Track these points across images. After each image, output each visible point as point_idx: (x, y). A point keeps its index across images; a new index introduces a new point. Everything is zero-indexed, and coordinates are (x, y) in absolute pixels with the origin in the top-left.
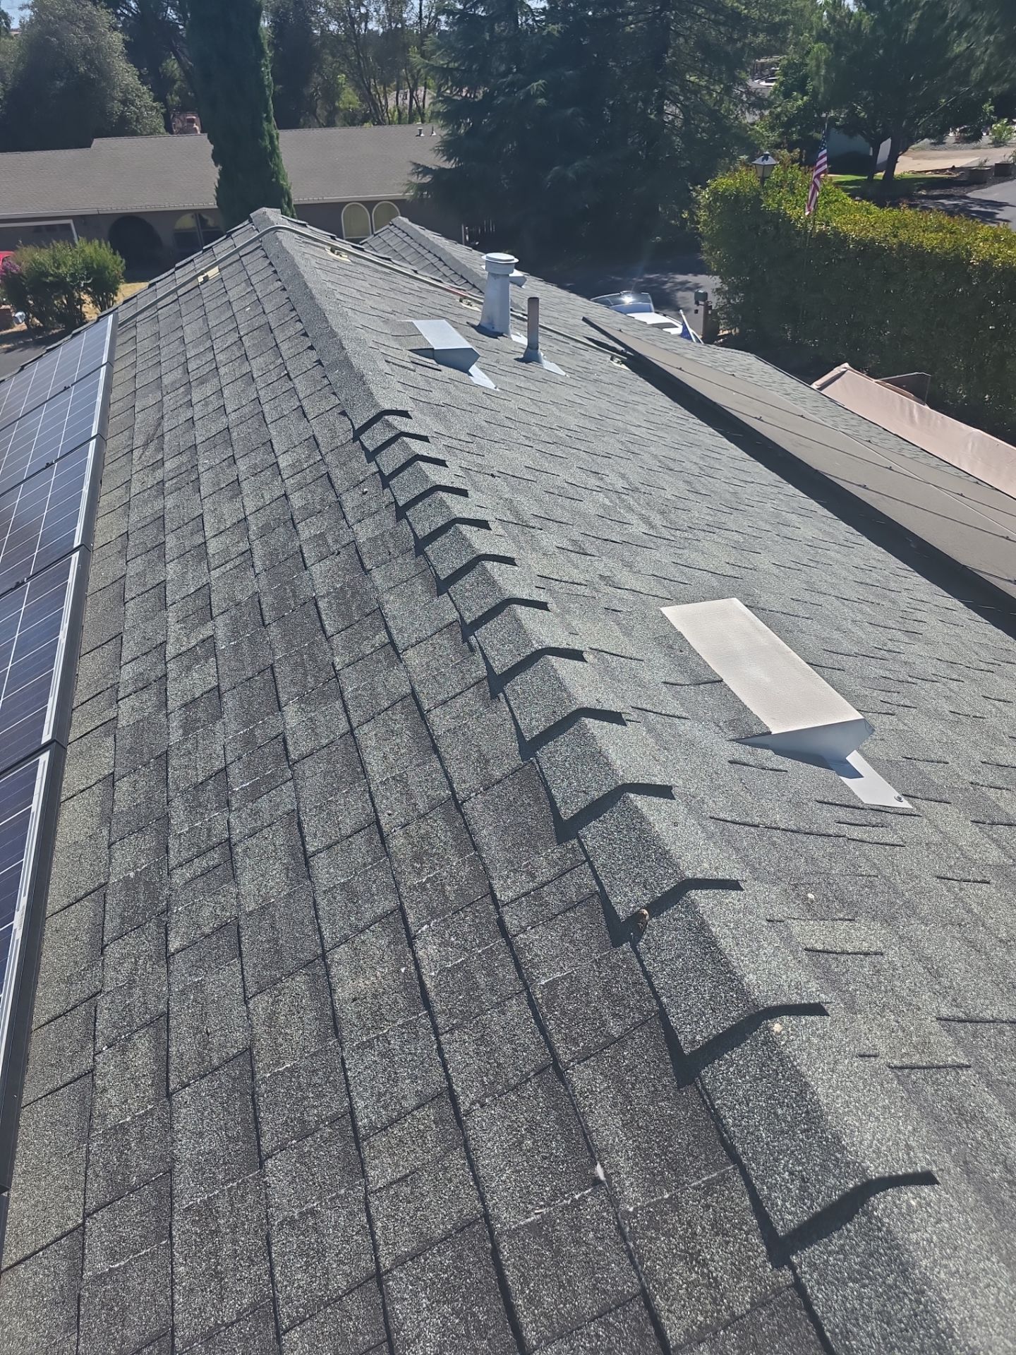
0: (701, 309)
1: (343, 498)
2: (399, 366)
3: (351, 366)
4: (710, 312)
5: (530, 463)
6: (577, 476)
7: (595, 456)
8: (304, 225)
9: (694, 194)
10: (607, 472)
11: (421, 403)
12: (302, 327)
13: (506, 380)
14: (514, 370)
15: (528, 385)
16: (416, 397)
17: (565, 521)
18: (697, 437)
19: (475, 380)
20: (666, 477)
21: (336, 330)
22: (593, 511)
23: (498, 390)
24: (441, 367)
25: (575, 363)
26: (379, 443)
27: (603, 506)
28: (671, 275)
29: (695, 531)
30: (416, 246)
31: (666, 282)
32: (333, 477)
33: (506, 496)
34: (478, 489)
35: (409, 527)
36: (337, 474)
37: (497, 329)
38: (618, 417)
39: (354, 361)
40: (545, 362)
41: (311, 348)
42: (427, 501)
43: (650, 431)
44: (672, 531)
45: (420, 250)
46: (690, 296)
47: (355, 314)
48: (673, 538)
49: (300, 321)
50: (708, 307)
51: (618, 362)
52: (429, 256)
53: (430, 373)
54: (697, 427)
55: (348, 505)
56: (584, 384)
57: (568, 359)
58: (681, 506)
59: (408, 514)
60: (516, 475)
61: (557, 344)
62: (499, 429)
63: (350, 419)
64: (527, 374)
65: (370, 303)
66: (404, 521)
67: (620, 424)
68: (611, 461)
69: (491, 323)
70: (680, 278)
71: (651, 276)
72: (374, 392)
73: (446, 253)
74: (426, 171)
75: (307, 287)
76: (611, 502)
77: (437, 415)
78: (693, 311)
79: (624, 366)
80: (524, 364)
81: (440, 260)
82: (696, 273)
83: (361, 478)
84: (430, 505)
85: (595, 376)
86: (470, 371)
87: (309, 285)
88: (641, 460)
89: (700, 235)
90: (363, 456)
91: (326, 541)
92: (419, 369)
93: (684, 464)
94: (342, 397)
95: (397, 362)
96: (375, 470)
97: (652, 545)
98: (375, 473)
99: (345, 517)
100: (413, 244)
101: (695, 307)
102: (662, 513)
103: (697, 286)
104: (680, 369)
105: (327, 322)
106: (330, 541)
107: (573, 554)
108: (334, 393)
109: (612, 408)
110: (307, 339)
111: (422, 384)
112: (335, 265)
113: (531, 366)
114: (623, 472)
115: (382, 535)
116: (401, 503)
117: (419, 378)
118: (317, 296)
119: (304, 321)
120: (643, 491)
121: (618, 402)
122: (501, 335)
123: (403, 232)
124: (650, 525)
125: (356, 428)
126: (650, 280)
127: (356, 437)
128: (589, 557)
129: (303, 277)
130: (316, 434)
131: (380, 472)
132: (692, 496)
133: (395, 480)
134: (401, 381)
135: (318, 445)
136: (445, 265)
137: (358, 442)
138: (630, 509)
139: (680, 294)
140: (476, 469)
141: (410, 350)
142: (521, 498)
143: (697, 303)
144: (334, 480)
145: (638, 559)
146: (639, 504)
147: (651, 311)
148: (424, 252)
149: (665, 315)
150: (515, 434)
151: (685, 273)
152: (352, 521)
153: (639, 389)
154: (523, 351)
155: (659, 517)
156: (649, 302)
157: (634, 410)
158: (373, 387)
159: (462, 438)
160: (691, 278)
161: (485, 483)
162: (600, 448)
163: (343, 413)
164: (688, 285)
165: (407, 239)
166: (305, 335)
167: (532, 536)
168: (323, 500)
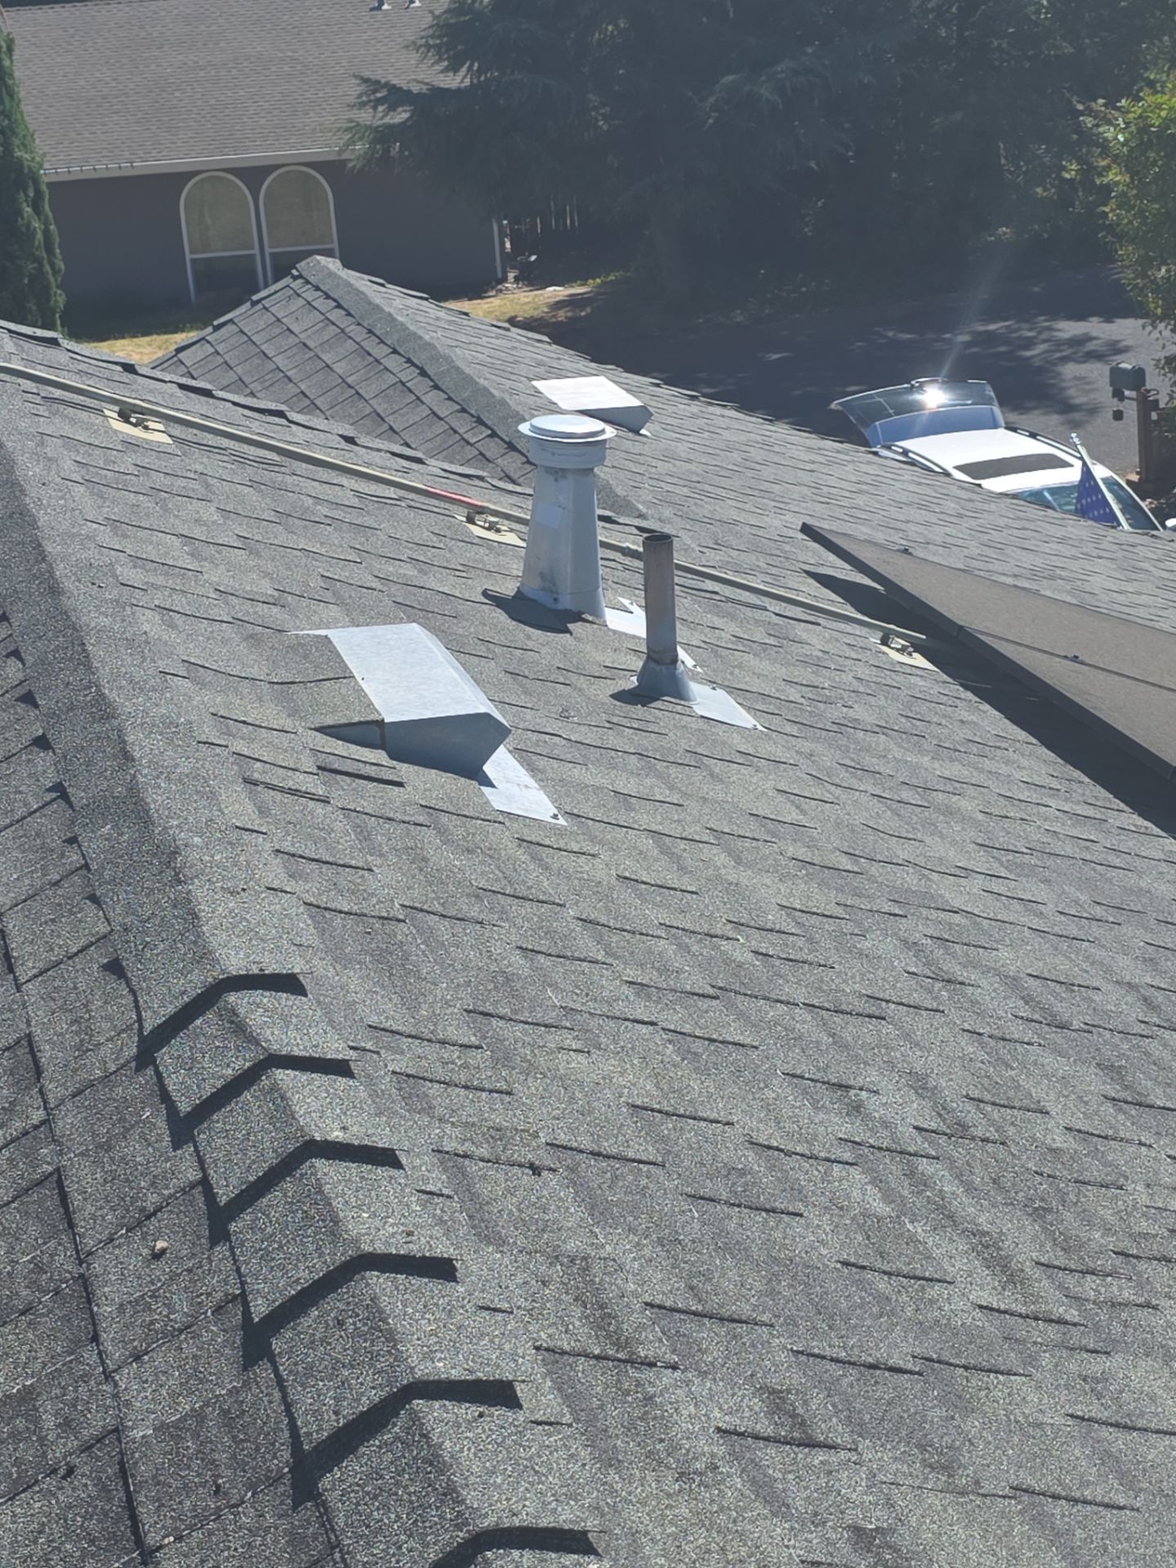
0: (1131, 410)
1: (97, 1267)
2: (282, 790)
3: (143, 817)
4: (1154, 416)
5: (646, 1091)
6: (786, 1112)
7: (838, 1019)
8: (54, 342)
9: (1089, 122)
10: (872, 1076)
11: (338, 920)
12: (21, 676)
13: (589, 779)
14: (612, 739)
15: (649, 785)
16: (323, 901)
17: (745, 1310)
18: (1132, 880)
19: (497, 799)
20: (1049, 1060)
21: (112, 695)
22: (830, 1253)
23: (562, 821)
24: (405, 771)
25: (782, 672)
26: (208, 1091)
27: (867, 1222)
28: (1042, 321)
29: (1142, 1266)
30: (358, 333)
31: (1029, 343)
32: (71, 1187)
33: (572, 1246)
34: (488, 1235)
35: (277, 1395)
36: (84, 1178)
37: (566, 602)
38: (903, 852)
39: (156, 799)
40: (697, 689)
41: (42, 743)
42: (333, 1304)
43: (996, 886)
44: (1070, 1281)
45: (370, 344)
46: (1098, 373)
47: (172, 626)
48: (1073, 1315)
49: (16, 654)
50: (1147, 405)
51: (902, 650)
52: (392, 362)
53: (370, 797)
54: (1130, 843)
55: (110, 1297)
56: (807, 746)
57: (763, 666)
58: (1095, 1171)
59: (277, 1345)
60: (607, 1147)
61: (732, 617)
62: (558, 971)
63: (133, 992)
64: (646, 742)
65: (216, 575)
66: (263, 1371)
67: (909, 879)
68: (886, 1028)
69: (549, 580)
70: (1069, 329)
71: (992, 327)
72: (204, 909)
73: (437, 357)
74: (396, 96)
75: (42, 556)
76: (888, 1196)
77: (380, 956)
78: (1110, 415)
79: (919, 660)
80: (638, 711)
81: (423, 373)
82: (1109, 316)
83: (152, 1200)
84: (340, 1324)
85: (836, 713)
86: (488, 768)
87: (49, 548)
88: (974, 1003)
89: (1111, 228)
90: (162, 1124)
91: (36, 1420)
92: (344, 792)
93: (1097, 997)
94: (117, 914)
95: (275, 777)
96: (193, 1175)
97: (1012, 1359)
98: (193, 1186)
99: (95, 1338)
100: (352, 329)
101: (1115, 404)
102: (1039, 1213)
103: (1116, 348)
104: (1075, 659)
105: (88, 667)
106: (49, 1422)
107: (772, 1450)
108: (94, 899)
109: (888, 822)
110: (33, 713)
111: (346, 845)
112: (127, 463)
113: (659, 713)
114: (918, 1066)
115: (199, 1416)
116: (260, 1308)
117: (340, 824)
118: (68, 584)
119: (29, 660)
120: (979, 1132)
121: (906, 795)
122: (578, 617)
123: (328, 297)
124: (1005, 1268)
125: (148, 1027)
126: (990, 338)
127: (145, 1057)
128: (820, 1456)
129: (34, 524)
130: (37, 1031)
131: (205, 1183)
132: (1124, 1125)
133: (247, 1217)
134: (287, 846)
135: (38, 1072)
136: (436, 387)
137: (150, 1071)
138: (946, 1217)
139: (1070, 370)
140: (483, 1151)
141: (316, 729)
142: (615, 1244)
143: (1118, 394)
144: (76, 1200)
145: (973, 1425)
146: (970, 1188)
147: (995, 426)
148: (379, 351)
149: (1033, 435)
150: (607, 984)
151: (1081, 317)
152: (116, 1353)
153: (963, 733)
154: (638, 664)
155: (1032, 1228)
156: (989, 402)
157: (949, 812)
158: (199, 891)
159: (452, 1033)
160: (1095, 328)
161: (511, 1204)
162: (851, 984)
163: (115, 968)
164: (1090, 346)
165: (336, 315)
166: (29, 699)
167: (649, 1399)
168: (40, 1269)
